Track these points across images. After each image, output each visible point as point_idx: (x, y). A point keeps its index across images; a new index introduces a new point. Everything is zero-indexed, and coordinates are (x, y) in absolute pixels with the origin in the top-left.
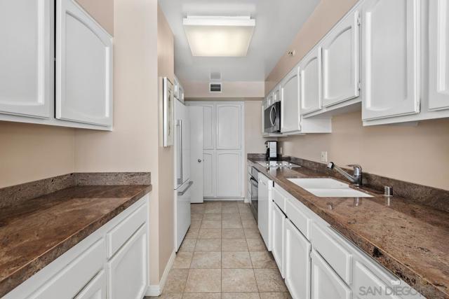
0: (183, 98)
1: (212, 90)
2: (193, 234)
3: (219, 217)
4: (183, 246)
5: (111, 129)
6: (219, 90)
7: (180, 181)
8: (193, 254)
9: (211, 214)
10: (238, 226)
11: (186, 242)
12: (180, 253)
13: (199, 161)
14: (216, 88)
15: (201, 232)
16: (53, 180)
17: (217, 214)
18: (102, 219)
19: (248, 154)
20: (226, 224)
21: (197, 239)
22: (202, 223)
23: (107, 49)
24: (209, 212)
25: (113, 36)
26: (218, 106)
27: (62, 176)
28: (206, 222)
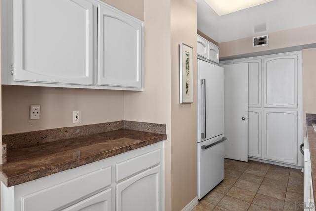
0: (218, 57)
1: (256, 44)
2: (224, 188)
3: (260, 180)
4: (209, 197)
5: (142, 90)
6: (265, 43)
7: (204, 136)
8: (215, 208)
9: (251, 174)
10: (279, 197)
11: (214, 194)
12: (204, 202)
13: (244, 119)
14: (260, 41)
15: (232, 189)
16: (110, 123)
17: (257, 177)
18: (108, 153)
19: (308, 115)
20: (264, 189)
21: (225, 195)
22: (236, 181)
23: (138, 31)
24: (249, 172)
25: (143, 21)
26: (266, 60)
27: (116, 122)
28: (242, 181)
